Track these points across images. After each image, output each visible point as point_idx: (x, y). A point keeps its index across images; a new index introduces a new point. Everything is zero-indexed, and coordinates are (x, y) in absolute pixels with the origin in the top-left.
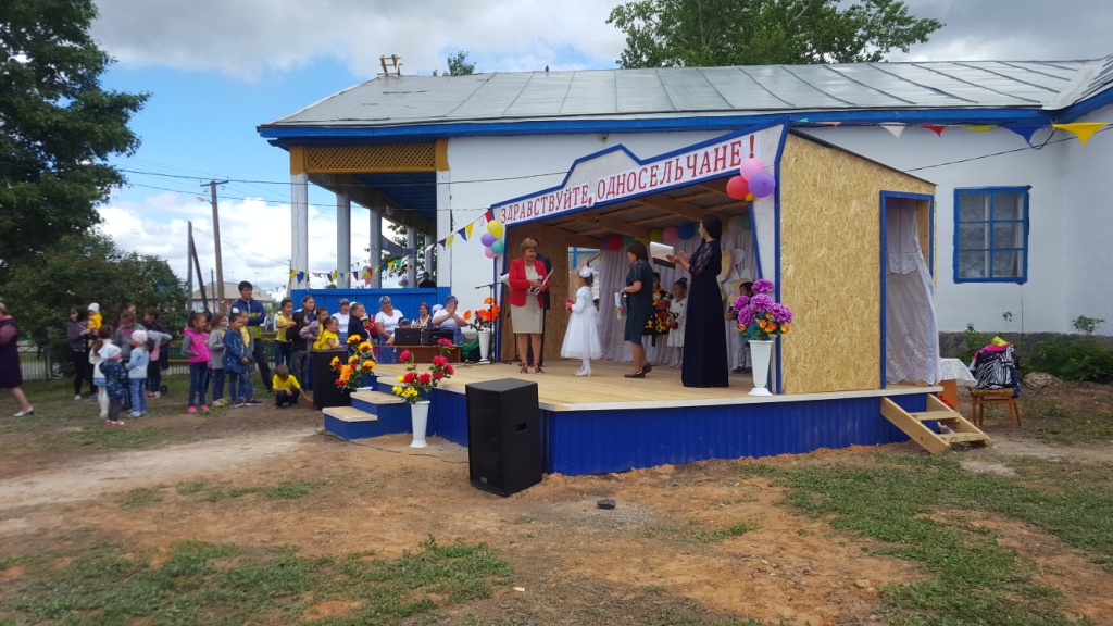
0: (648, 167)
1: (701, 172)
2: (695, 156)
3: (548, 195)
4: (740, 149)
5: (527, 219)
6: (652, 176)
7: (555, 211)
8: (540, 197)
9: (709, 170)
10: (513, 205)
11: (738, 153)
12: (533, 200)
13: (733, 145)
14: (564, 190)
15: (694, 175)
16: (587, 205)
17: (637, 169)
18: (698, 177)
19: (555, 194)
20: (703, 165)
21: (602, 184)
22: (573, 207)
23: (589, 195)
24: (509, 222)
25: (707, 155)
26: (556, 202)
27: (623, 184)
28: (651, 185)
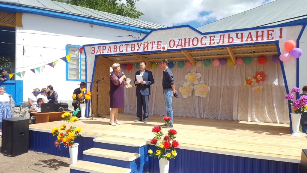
0: (208, 36)
1: (247, 41)
2: (242, 34)
3: (130, 44)
4: (273, 33)
5: (112, 53)
6: (211, 40)
7: (136, 51)
8: (124, 44)
9: (252, 40)
10: (101, 46)
11: (271, 35)
12: (118, 45)
13: (268, 31)
14: (143, 42)
15: (242, 41)
16: (162, 50)
17: (200, 37)
18: (244, 42)
19: (136, 43)
20: (248, 38)
21: (172, 42)
22: (150, 50)
23: (162, 46)
24: (98, 53)
25: (250, 33)
26: (137, 48)
27: (189, 42)
28: (210, 44)
